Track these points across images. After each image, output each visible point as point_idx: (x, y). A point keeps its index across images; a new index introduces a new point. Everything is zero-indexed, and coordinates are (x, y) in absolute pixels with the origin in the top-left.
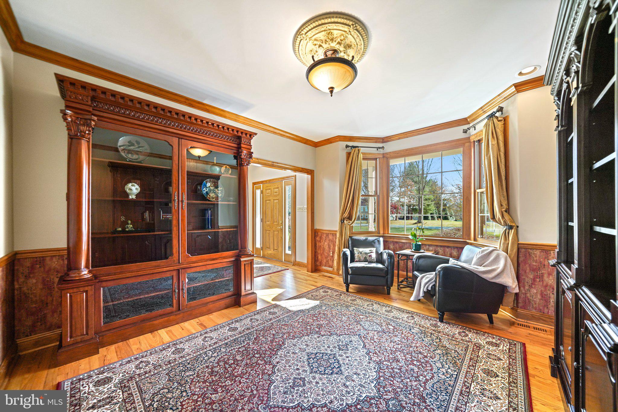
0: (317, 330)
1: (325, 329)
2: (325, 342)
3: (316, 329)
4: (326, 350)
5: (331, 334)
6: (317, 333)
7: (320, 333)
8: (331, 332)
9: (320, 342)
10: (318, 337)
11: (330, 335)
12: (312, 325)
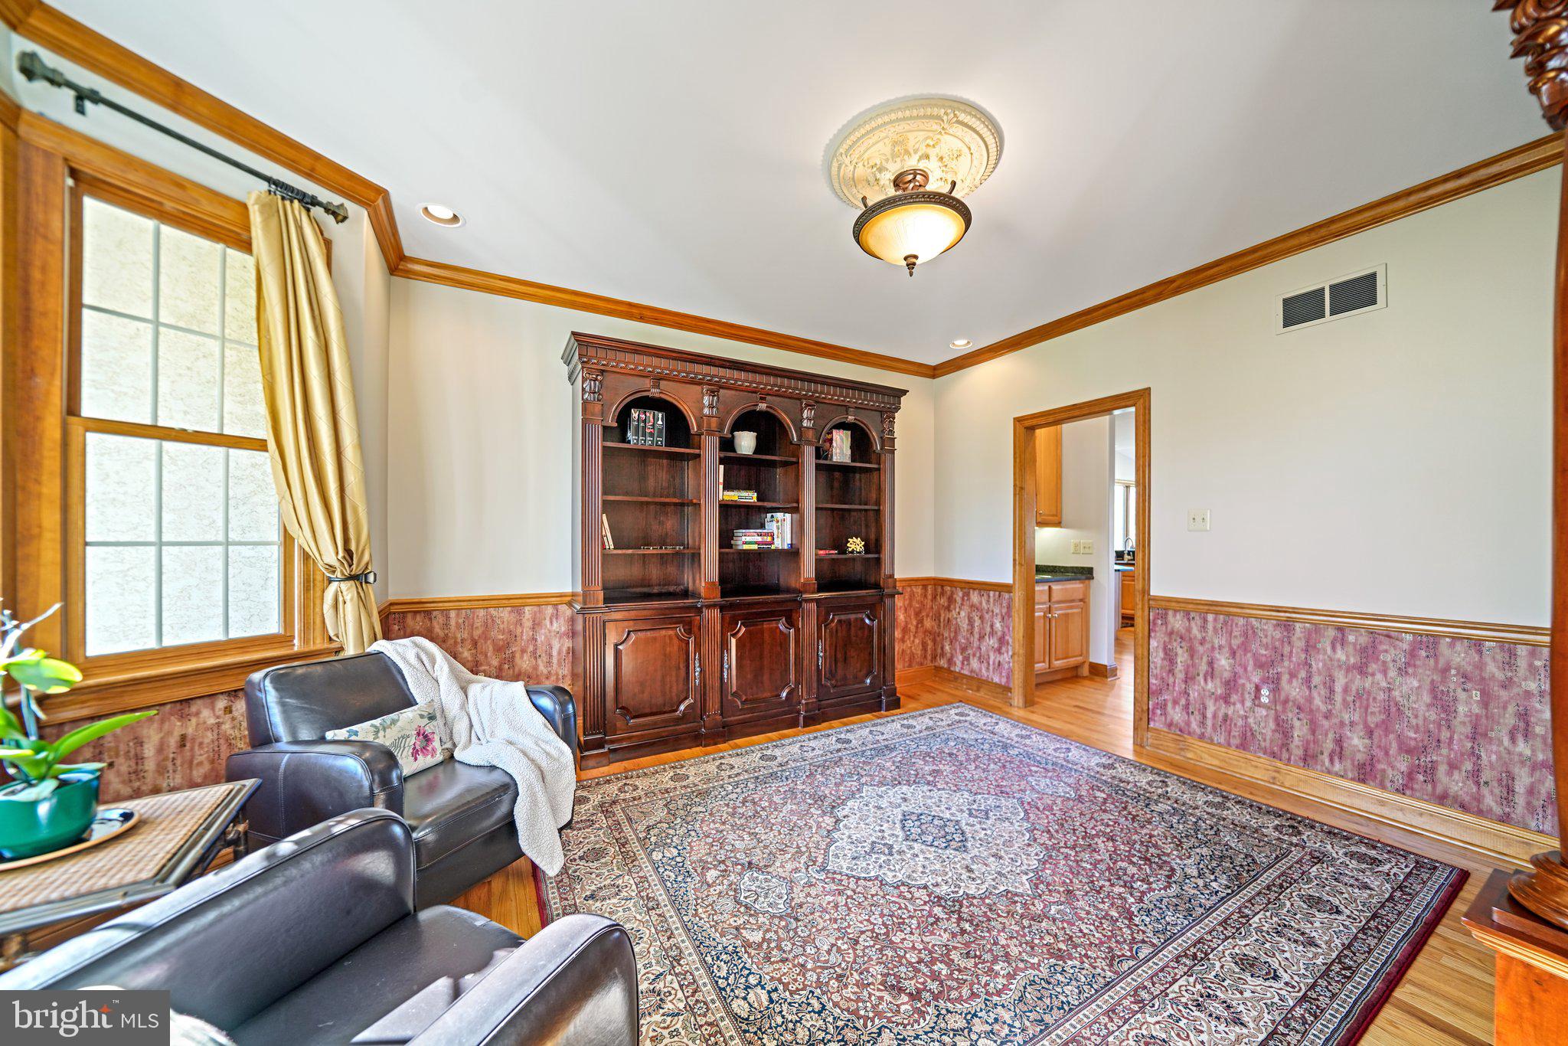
0: (937, 910)
1: (910, 907)
2: (921, 869)
3: (942, 915)
4: (922, 851)
5: (898, 887)
6: (939, 898)
7: (929, 896)
8: (896, 892)
9: (933, 872)
10: (937, 885)
11: (903, 884)
12: (954, 935)
